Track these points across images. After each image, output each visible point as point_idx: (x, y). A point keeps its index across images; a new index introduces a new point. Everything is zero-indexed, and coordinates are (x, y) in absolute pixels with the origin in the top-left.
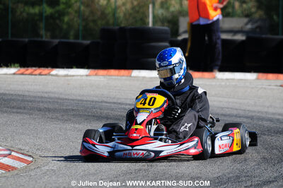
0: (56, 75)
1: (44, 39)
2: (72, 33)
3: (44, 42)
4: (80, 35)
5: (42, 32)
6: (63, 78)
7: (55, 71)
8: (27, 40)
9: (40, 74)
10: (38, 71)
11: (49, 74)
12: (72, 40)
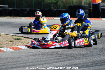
0: (56, 19)
1: (52, 9)
2: (61, 7)
3: (52, 10)
4: (63, 8)
5: (52, 7)
6: (57, 20)
7: (55, 18)
8: (47, 9)
9: (51, 19)
10: (50, 18)
11: (53, 19)
12: (60, 9)
